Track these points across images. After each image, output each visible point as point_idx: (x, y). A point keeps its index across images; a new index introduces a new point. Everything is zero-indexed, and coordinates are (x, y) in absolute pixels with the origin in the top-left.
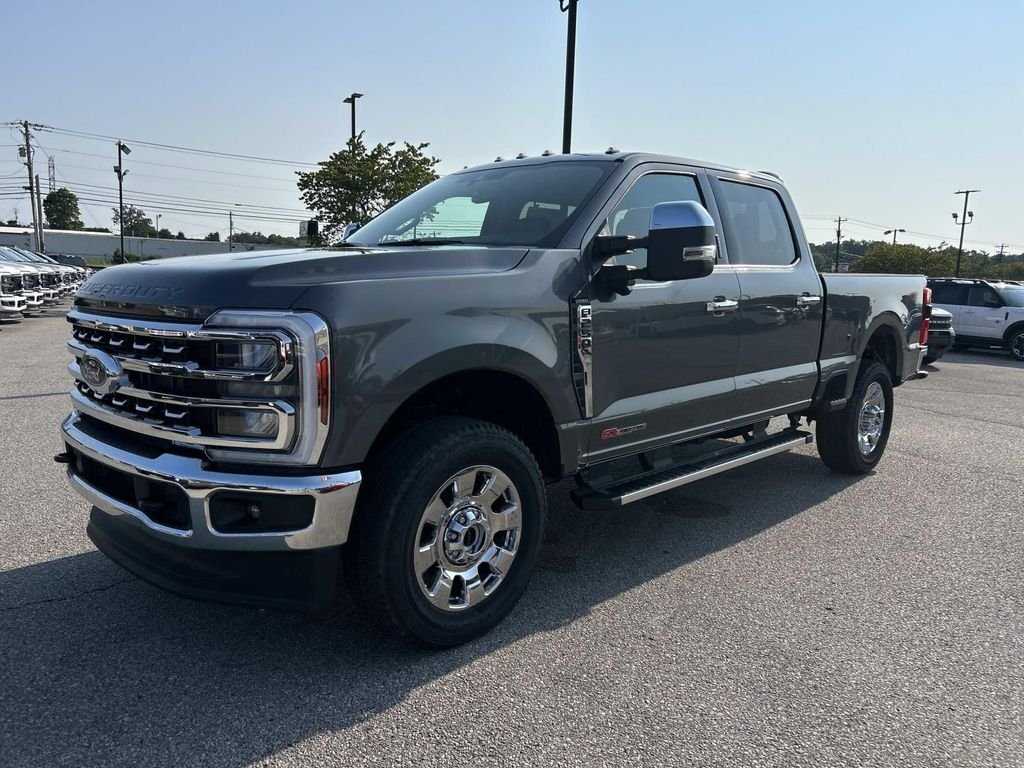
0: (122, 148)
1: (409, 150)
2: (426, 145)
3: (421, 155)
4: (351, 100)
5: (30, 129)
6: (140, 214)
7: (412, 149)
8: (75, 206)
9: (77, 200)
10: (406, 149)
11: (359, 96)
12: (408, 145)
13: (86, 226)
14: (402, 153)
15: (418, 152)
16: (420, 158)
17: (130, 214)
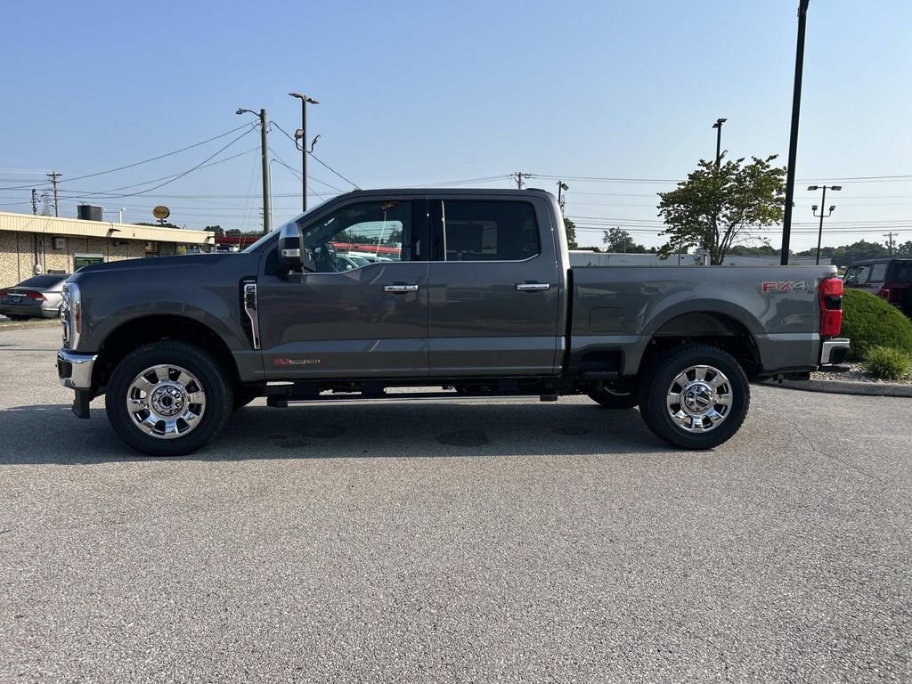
0: (563, 186)
1: (757, 164)
2: (775, 157)
3: (768, 167)
4: (718, 125)
5: (522, 178)
6: (624, 234)
7: (759, 162)
8: (573, 231)
9: (574, 227)
10: (754, 163)
11: (724, 120)
12: (755, 159)
13: (579, 246)
14: (749, 167)
15: (766, 164)
16: (767, 170)
17: (616, 234)
